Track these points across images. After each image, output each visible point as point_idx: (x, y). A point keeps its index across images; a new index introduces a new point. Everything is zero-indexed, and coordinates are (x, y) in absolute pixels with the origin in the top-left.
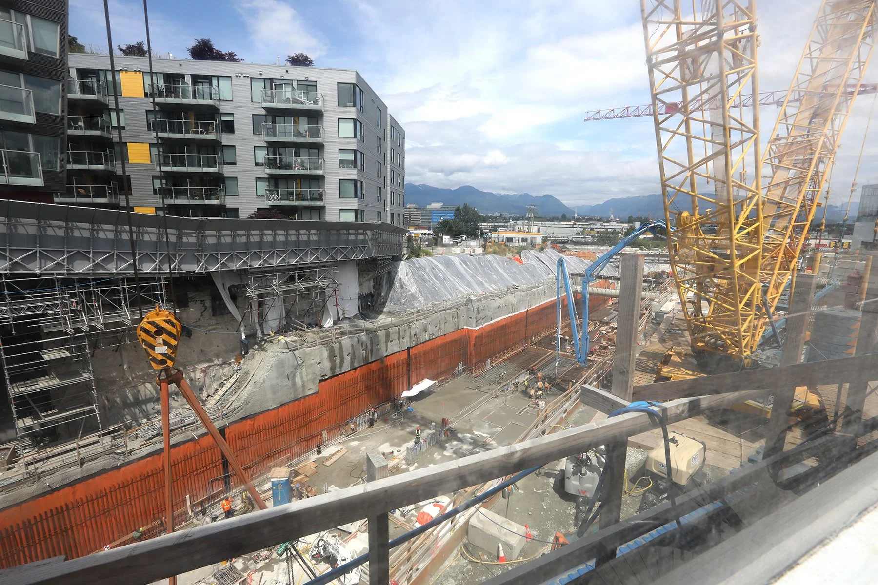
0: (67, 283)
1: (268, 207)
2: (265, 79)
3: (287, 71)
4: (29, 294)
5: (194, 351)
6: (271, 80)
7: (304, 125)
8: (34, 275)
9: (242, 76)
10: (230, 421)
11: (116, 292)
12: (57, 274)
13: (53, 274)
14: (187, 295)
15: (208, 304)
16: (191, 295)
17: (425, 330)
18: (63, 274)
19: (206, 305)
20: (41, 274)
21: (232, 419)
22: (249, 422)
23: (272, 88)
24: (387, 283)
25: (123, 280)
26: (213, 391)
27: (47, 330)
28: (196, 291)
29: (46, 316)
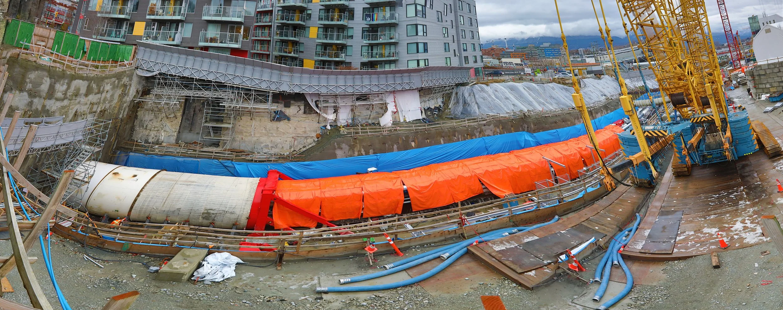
0: (232, 87)
8: (221, 82)
11: (250, 95)
14: (290, 102)
15: (302, 107)
18: (230, 84)
27: (220, 104)
28: (295, 101)
29: (223, 99)
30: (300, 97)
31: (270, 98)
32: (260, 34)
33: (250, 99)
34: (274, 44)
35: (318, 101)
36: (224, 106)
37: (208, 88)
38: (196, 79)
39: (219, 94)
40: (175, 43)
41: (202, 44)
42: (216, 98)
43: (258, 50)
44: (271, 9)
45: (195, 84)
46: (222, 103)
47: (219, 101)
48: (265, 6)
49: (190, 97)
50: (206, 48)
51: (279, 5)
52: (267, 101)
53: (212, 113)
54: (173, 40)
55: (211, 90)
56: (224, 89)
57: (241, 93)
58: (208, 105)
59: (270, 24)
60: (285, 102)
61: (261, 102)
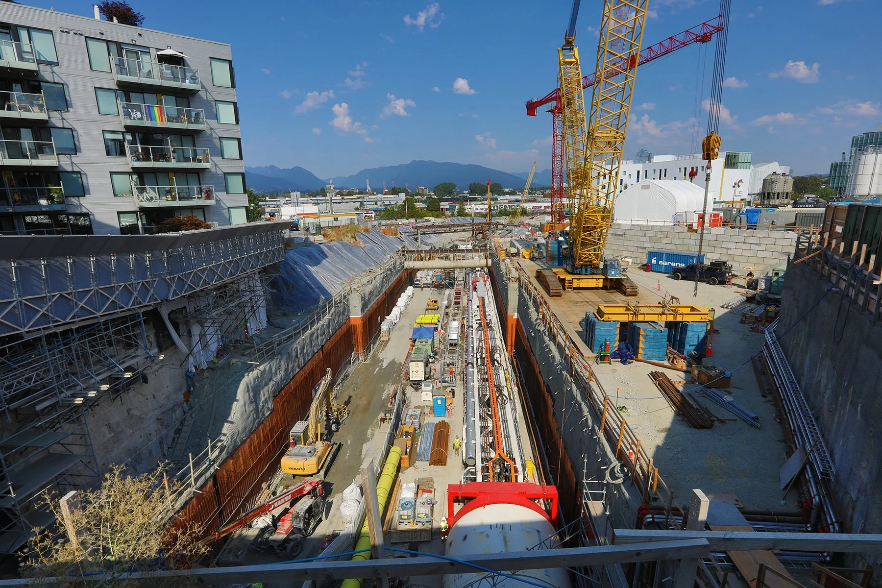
2: (107, 42)
3: (140, 35)
4: (14, 364)
5: (147, 399)
6: (119, 45)
7: (170, 106)
9: (72, 33)
12: (44, 329)
13: (39, 330)
15: (153, 337)
19: (151, 340)
21: (219, 461)
22: (231, 460)
23: (120, 54)
25: (106, 323)
26: (171, 441)
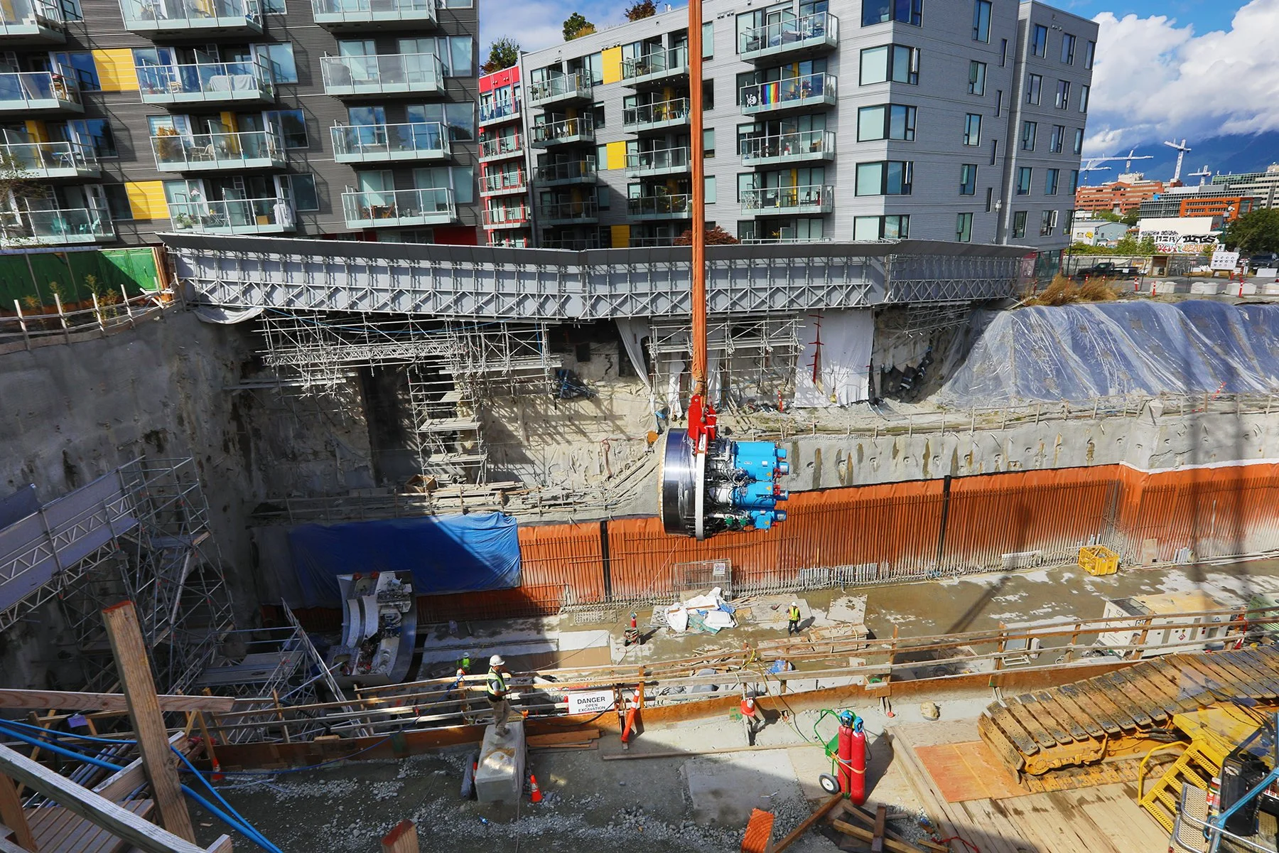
0: (456, 325)
1: (753, 218)
2: (755, 11)
6: (763, 10)
8: (429, 316)
10: (614, 514)
11: (500, 339)
12: (447, 316)
13: (444, 316)
14: (587, 346)
15: (615, 359)
16: (593, 345)
17: (998, 450)
18: (451, 316)
19: (612, 360)
20: (436, 316)
21: (617, 513)
22: (639, 523)
23: (764, 24)
24: (957, 351)
25: (503, 324)
26: (618, 471)
27: (441, 372)
28: (599, 341)
29: (443, 357)
30: (605, 331)
31: (544, 341)
32: (499, 181)
33: (501, 351)
34: (538, 200)
35: (647, 338)
36: (449, 377)
37: (402, 335)
38: (366, 313)
39: (432, 347)
40: (278, 227)
41: (355, 224)
42: (426, 358)
43: (500, 223)
44: (517, 116)
45: (369, 328)
46: (444, 368)
47: (436, 364)
48: (500, 112)
49: (366, 362)
50: (370, 234)
51: (537, 103)
52: (538, 346)
53: (428, 397)
54: (272, 220)
55: (410, 339)
56: (439, 333)
57: (480, 336)
58: (415, 378)
59: (520, 153)
60: (577, 346)
61: (525, 352)
